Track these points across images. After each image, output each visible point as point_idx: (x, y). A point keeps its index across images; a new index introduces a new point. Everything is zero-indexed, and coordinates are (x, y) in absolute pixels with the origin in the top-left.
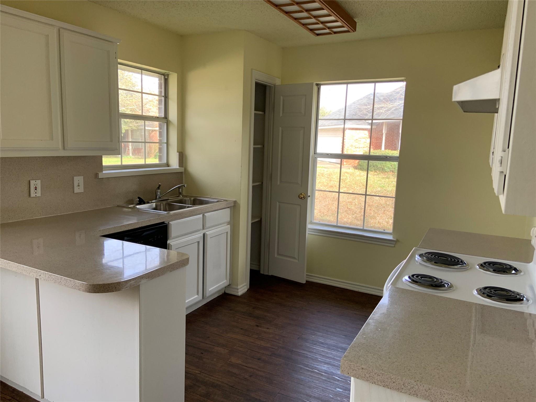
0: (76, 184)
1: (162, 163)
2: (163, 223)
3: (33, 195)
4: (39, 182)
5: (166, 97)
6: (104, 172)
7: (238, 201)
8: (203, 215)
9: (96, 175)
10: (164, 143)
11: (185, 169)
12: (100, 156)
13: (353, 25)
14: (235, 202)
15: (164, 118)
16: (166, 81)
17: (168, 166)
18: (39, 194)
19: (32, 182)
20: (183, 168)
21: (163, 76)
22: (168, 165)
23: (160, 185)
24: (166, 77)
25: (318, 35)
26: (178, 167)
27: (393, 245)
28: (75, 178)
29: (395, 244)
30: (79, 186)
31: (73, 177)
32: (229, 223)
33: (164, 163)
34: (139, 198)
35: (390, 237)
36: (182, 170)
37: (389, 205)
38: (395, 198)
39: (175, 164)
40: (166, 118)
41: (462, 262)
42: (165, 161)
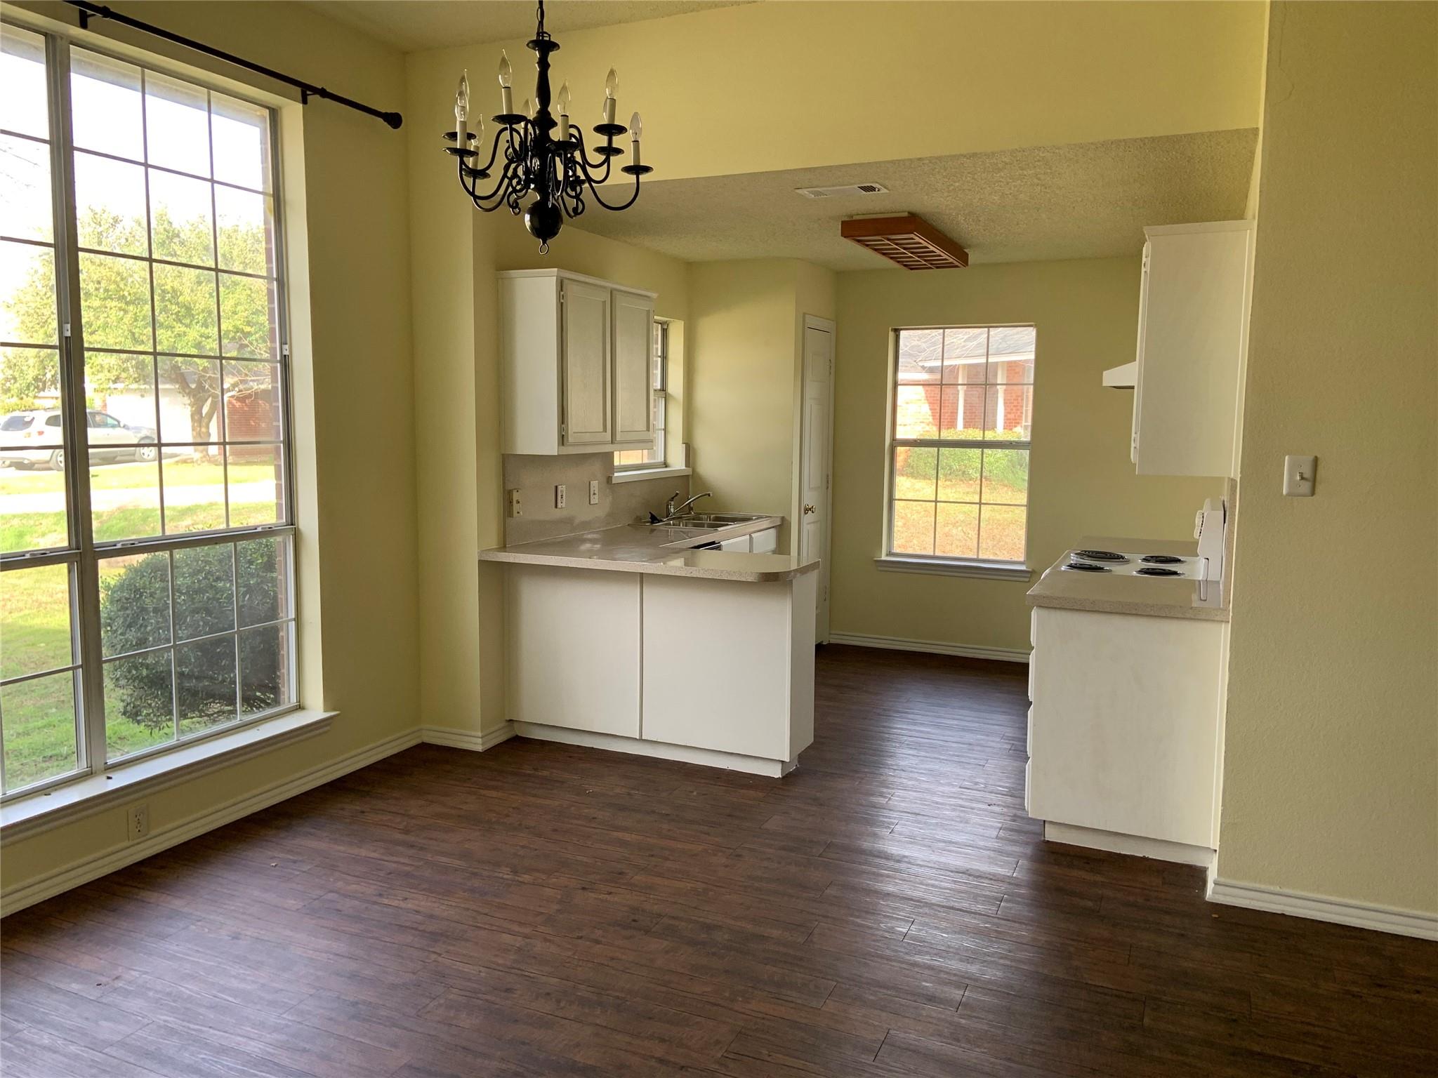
0: (593, 492)
1: (656, 461)
2: (714, 542)
3: (558, 505)
4: (564, 488)
6: (616, 474)
7: (787, 518)
8: (751, 538)
9: (609, 479)
10: (661, 429)
11: (694, 471)
12: (611, 452)
13: (964, 258)
14: (783, 519)
15: (660, 390)
16: (664, 332)
17: (666, 467)
18: (564, 505)
19: (559, 489)
20: (691, 469)
21: (660, 325)
22: (665, 465)
23: (677, 494)
24: (665, 327)
25: (912, 269)
26: (684, 468)
27: (1027, 580)
28: (592, 483)
29: (1030, 578)
30: (594, 494)
31: (590, 483)
32: (776, 552)
33: (659, 460)
34: (650, 513)
35: (1023, 568)
36: (689, 471)
38: (1026, 506)
39: (677, 463)
40: (663, 390)
41: (1122, 558)
42: (661, 459)
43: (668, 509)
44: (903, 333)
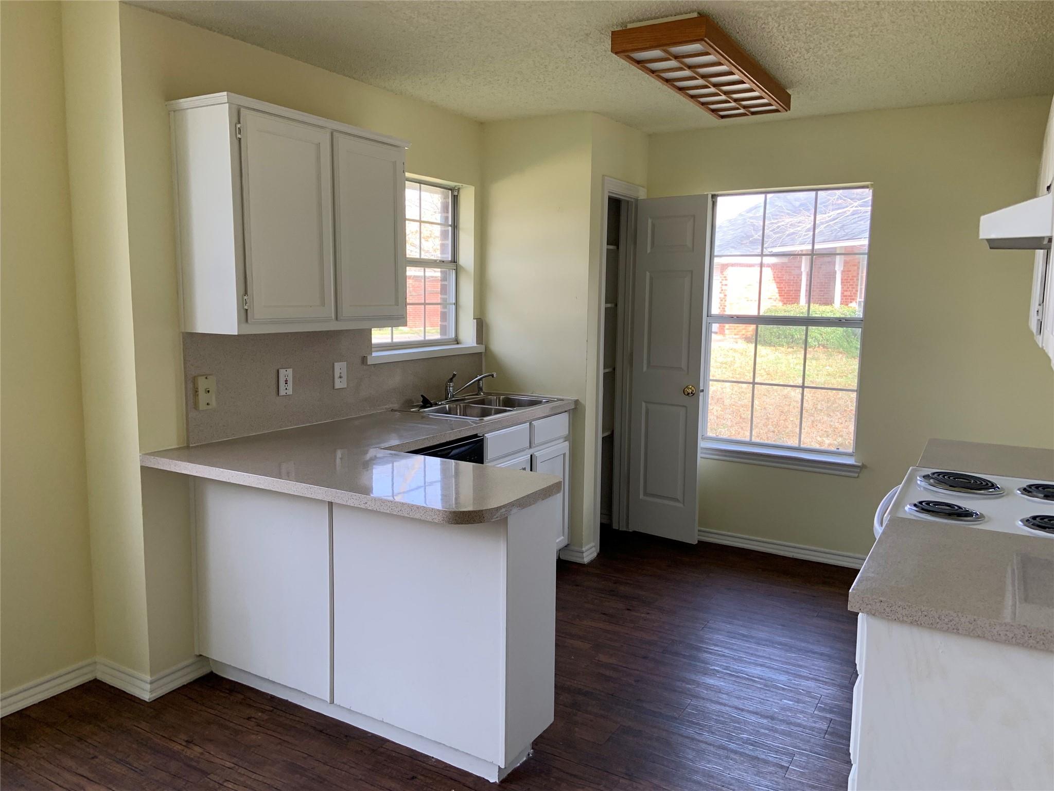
0: (337, 375)
1: (447, 337)
2: (476, 436)
3: (282, 392)
4: (290, 371)
5: (455, 226)
6: (374, 354)
7: (582, 401)
8: (530, 424)
9: (364, 360)
10: (451, 304)
11: (487, 348)
12: (368, 329)
13: (785, 100)
14: (577, 402)
15: (451, 262)
16: (455, 199)
17: (458, 343)
18: (290, 392)
19: (282, 372)
20: (483, 346)
21: (450, 191)
22: (457, 341)
23: (454, 375)
24: (456, 193)
25: (723, 117)
26: (476, 345)
27: (857, 475)
28: (336, 364)
29: (859, 473)
30: (340, 377)
31: (333, 364)
32: (566, 439)
33: (450, 337)
34: (422, 396)
35: (850, 461)
36: (481, 349)
37: (821, 410)
38: (856, 391)
39: (469, 338)
40: (454, 262)
41: (993, 486)
42: (452, 335)
43: (446, 390)
44: (719, 199)
